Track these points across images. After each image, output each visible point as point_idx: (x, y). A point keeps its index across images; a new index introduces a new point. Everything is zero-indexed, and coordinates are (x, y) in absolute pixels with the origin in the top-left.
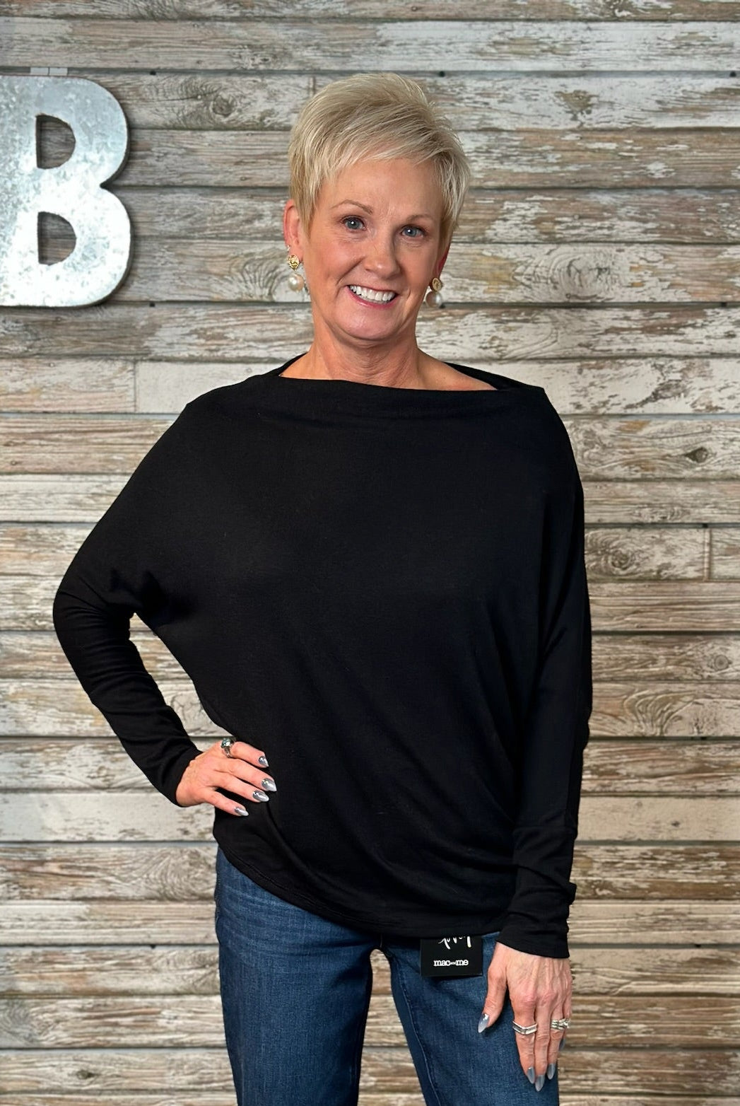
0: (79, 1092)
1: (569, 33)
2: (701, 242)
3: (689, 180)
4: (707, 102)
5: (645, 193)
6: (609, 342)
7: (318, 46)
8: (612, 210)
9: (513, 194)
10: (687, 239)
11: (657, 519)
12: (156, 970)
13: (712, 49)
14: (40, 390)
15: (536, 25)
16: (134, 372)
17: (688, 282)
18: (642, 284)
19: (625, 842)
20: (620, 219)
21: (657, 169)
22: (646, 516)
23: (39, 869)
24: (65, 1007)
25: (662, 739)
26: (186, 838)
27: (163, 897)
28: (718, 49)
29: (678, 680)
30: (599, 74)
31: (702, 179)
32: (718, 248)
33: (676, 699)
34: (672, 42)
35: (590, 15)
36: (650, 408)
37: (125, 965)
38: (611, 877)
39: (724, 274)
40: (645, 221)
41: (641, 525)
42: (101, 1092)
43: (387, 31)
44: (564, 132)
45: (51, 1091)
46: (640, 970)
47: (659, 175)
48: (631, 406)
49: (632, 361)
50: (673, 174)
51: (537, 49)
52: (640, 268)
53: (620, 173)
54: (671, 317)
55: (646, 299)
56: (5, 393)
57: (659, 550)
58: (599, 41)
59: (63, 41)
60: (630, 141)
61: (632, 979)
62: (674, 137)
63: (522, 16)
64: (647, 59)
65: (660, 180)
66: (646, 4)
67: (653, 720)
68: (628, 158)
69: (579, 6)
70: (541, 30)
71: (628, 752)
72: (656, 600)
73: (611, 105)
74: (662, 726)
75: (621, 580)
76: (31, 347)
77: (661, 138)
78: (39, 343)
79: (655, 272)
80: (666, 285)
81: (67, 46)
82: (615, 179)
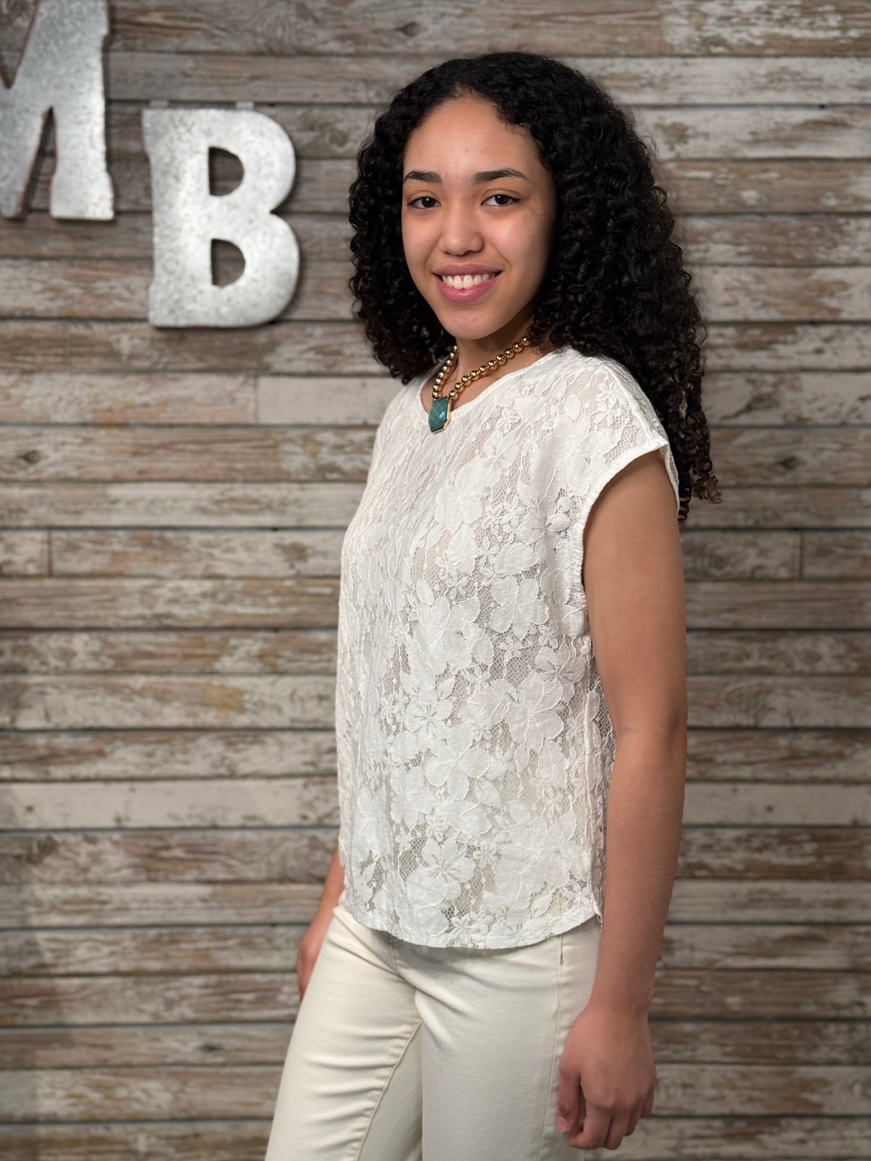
0: (203, 1065)
1: (667, 68)
2: (791, 263)
3: (779, 206)
4: (797, 133)
5: (738, 219)
8: (707, 235)
10: (778, 261)
11: (751, 522)
12: (277, 948)
13: (803, 83)
14: (165, 403)
15: (636, 61)
16: (255, 386)
17: (779, 301)
18: (736, 303)
19: (722, 826)
20: (716, 242)
21: (750, 195)
22: (741, 520)
23: (165, 854)
24: (190, 985)
25: (755, 728)
26: (306, 823)
27: (284, 879)
28: (807, 83)
29: (771, 673)
30: (695, 106)
31: (792, 205)
32: (807, 270)
33: (769, 691)
34: (765, 76)
35: (687, 51)
36: (744, 420)
37: (247, 944)
38: (709, 859)
39: (814, 294)
40: (738, 245)
41: (735, 529)
42: (223, 1065)
45: (176, 1064)
46: (735, 946)
47: (751, 202)
48: (726, 418)
49: (726, 376)
50: (765, 201)
51: (636, 84)
52: (734, 288)
53: (715, 199)
54: (763, 334)
55: (739, 317)
56: (132, 406)
57: (752, 552)
58: (695, 76)
59: (186, 75)
60: (724, 170)
61: (728, 955)
62: (767, 166)
63: (622, 52)
64: (741, 93)
65: (752, 207)
66: (740, 40)
67: (747, 711)
68: (723, 186)
69: (676, 43)
70: (640, 65)
71: (724, 742)
72: (750, 599)
73: (707, 135)
74: (756, 716)
75: (717, 580)
76: (157, 362)
77: (754, 167)
78: (165, 360)
79: (748, 292)
80: (758, 304)
81: (189, 80)
82: (710, 206)
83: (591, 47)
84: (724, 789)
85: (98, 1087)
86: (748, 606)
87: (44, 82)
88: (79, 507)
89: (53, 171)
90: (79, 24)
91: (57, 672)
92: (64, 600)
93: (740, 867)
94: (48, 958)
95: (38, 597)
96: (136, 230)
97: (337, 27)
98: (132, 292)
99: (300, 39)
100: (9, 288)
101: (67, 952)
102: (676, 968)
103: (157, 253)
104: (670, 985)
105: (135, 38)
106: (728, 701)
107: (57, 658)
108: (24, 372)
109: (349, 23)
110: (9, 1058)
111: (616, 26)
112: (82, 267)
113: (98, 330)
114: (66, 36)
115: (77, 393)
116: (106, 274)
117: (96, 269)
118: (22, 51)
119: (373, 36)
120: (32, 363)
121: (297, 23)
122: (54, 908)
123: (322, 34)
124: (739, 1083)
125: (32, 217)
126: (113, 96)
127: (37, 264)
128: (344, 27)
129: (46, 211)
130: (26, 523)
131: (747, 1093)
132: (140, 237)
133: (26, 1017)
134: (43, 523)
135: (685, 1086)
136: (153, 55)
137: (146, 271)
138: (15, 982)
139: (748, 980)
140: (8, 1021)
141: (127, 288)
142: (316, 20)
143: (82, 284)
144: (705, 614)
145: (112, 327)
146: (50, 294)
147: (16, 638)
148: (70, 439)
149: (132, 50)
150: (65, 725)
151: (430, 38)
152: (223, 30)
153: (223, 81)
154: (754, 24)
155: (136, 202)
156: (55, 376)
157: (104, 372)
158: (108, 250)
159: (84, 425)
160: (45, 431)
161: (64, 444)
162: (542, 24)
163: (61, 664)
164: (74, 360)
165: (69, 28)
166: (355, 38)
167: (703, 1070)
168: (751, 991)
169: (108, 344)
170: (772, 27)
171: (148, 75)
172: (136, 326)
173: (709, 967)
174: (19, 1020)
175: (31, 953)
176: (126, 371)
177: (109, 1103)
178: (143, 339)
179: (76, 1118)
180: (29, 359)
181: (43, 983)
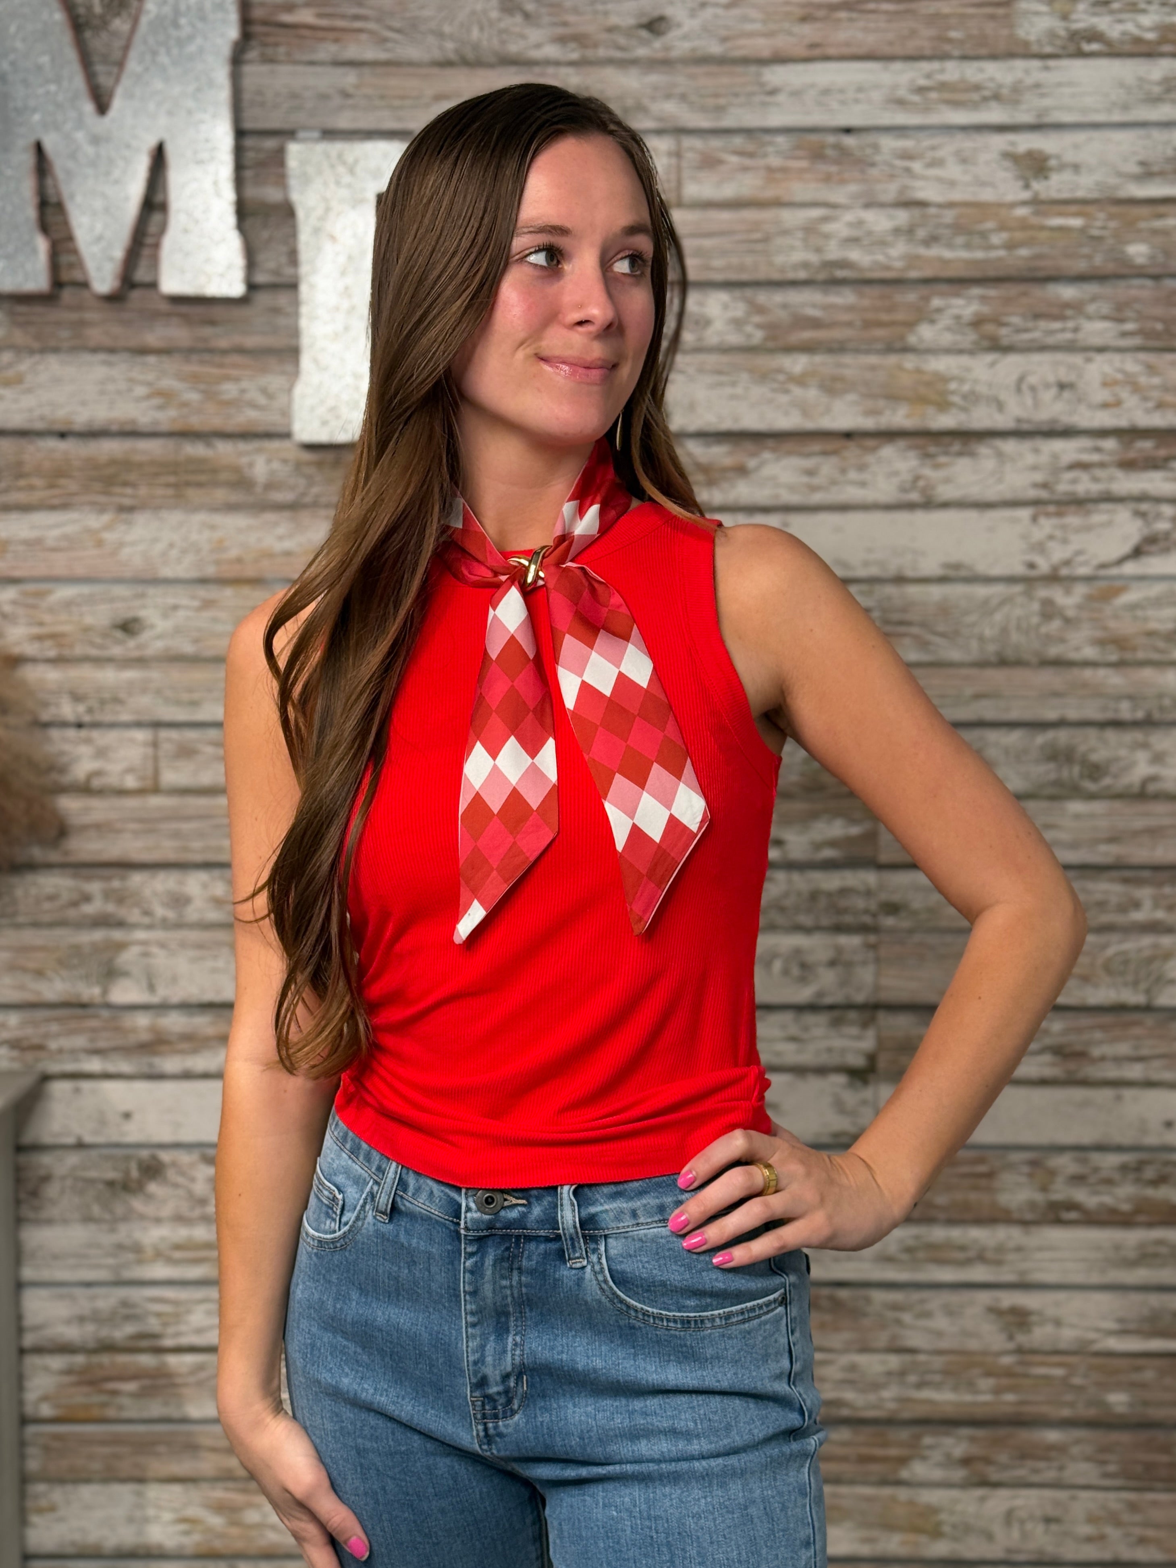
1: (1019, 74)
5: (1122, 283)
6: (1074, 481)
7: (683, 97)
8: (1077, 307)
9: (944, 287)
11: (1140, 715)
15: (976, 64)
18: (1118, 403)
19: (1101, 1148)
20: (1089, 318)
21: (1138, 251)
22: (1125, 711)
25: (1148, 1008)
29: (1169, 930)
30: (1059, 127)
33: (1167, 956)
34: (1159, 83)
35: (1048, 49)
36: (1130, 568)
38: (1081, 1195)
40: (1121, 321)
41: (1117, 724)
43: (776, 75)
44: (1013, 205)
46: (1121, 1320)
47: (1140, 260)
48: (1103, 566)
49: (1104, 506)
50: (1161, 258)
51: (975, 96)
52: (1115, 383)
53: (1089, 257)
54: (1157, 447)
55: (1123, 423)
56: (269, 555)
57: (1142, 757)
58: (1060, 85)
59: (346, 95)
60: (1102, 215)
61: (1110, 1333)
62: (1162, 209)
63: (956, 53)
64: (1125, 107)
65: (1142, 267)
66: (1124, 33)
67: (1136, 984)
68: (1099, 239)
69: (1032, 38)
70: (981, 70)
71: (1102, 1028)
72: (1139, 823)
73: (1076, 168)
74: (1148, 991)
75: (1092, 797)
76: (304, 494)
77: (1144, 211)
78: (315, 490)
79: (1136, 388)
80: (1150, 405)
81: (350, 102)
82: (1081, 266)
83: (911, 46)
84: (1106, 1094)
85: (220, 1508)
86: (1136, 834)
87: (151, 106)
88: (196, 696)
89: (163, 228)
90: (200, 25)
91: (165, 925)
92: (174, 826)
93: (1126, 1207)
94: (153, 1325)
95: (141, 820)
96: (276, 311)
97: (555, 24)
98: (270, 396)
99: (503, 42)
100: (102, 393)
101: (177, 1318)
102: (1034, 1352)
103: (305, 341)
104: (1026, 1376)
105: (276, 45)
106: (1108, 968)
107: (166, 905)
108: (122, 509)
109: (571, 18)
110: (96, 1466)
111: (947, 16)
112: (202, 362)
113: (224, 450)
114: (181, 43)
115: (194, 536)
116: (234, 372)
117: (221, 366)
118: (121, 64)
119: (605, 36)
120: (133, 497)
121: (500, 20)
122: (159, 1255)
123: (535, 35)
124: (1126, 1517)
125: (135, 294)
126: (248, 125)
127: (140, 359)
128: (565, 24)
129: (153, 285)
130: (125, 717)
131: (1138, 1531)
132: (282, 321)
133: (121, 1408)
134: (146, 718)
135: (1048, 1520)
136: (300, 69)
137: (289, 368)
138: (105, 1359)
139: (1138, 1369)
140: (96, 1413)
141: (264, 391)
142: (527, 16)
143: (202, 387)
144: (1074, 845)
145: (242, 446)
146: (156, 401)
147: (108, 879)
148: (184, 601)
149: (271, 61)
150: (175, 999)
151: (686, 37)
152: (398, 31)
153: (397, 103)
154: (1144, 11)
155: (277, 272)
156: (164, 514)
157: (231, 508)
158: (238, 339)
159: (203, 581)
160: (151, 591)
161: (175, 608)
162: (843, 15)
163: (171, 915)
164: (191, 492)
165: (187, 30)
166: (580, 39)
167: (1073, 1498)
168: (1143, 1386)
169: (237, 470)
170: (1169, 14)
171: (294, 96)
172: (275, 444)
173: (1081, 1350)
174: (111, 1413)
175: (128, 1318)
176: (263, 507)
177: (234, 1531)
178: (285, 461)
179: (189, 1551)
180: (129, 491)
181: (146, 1360)
